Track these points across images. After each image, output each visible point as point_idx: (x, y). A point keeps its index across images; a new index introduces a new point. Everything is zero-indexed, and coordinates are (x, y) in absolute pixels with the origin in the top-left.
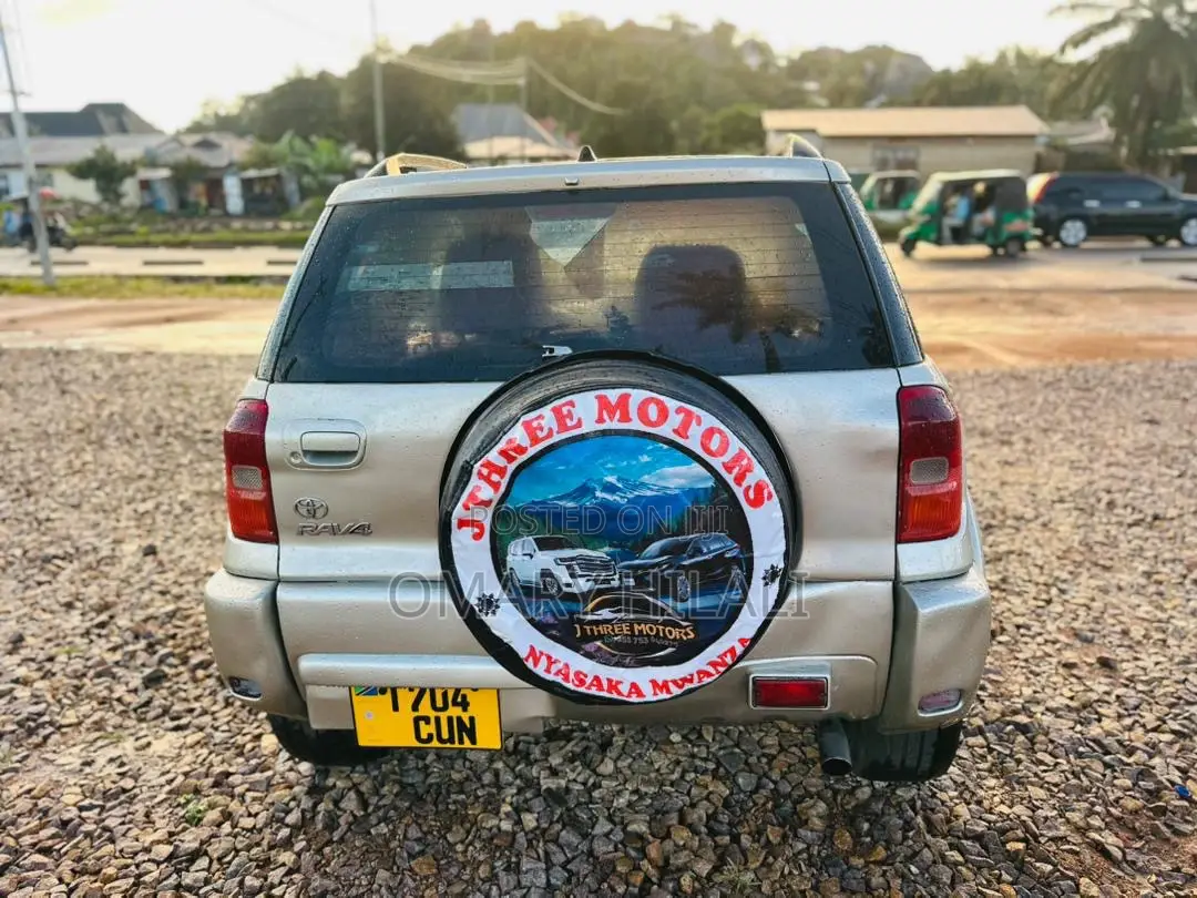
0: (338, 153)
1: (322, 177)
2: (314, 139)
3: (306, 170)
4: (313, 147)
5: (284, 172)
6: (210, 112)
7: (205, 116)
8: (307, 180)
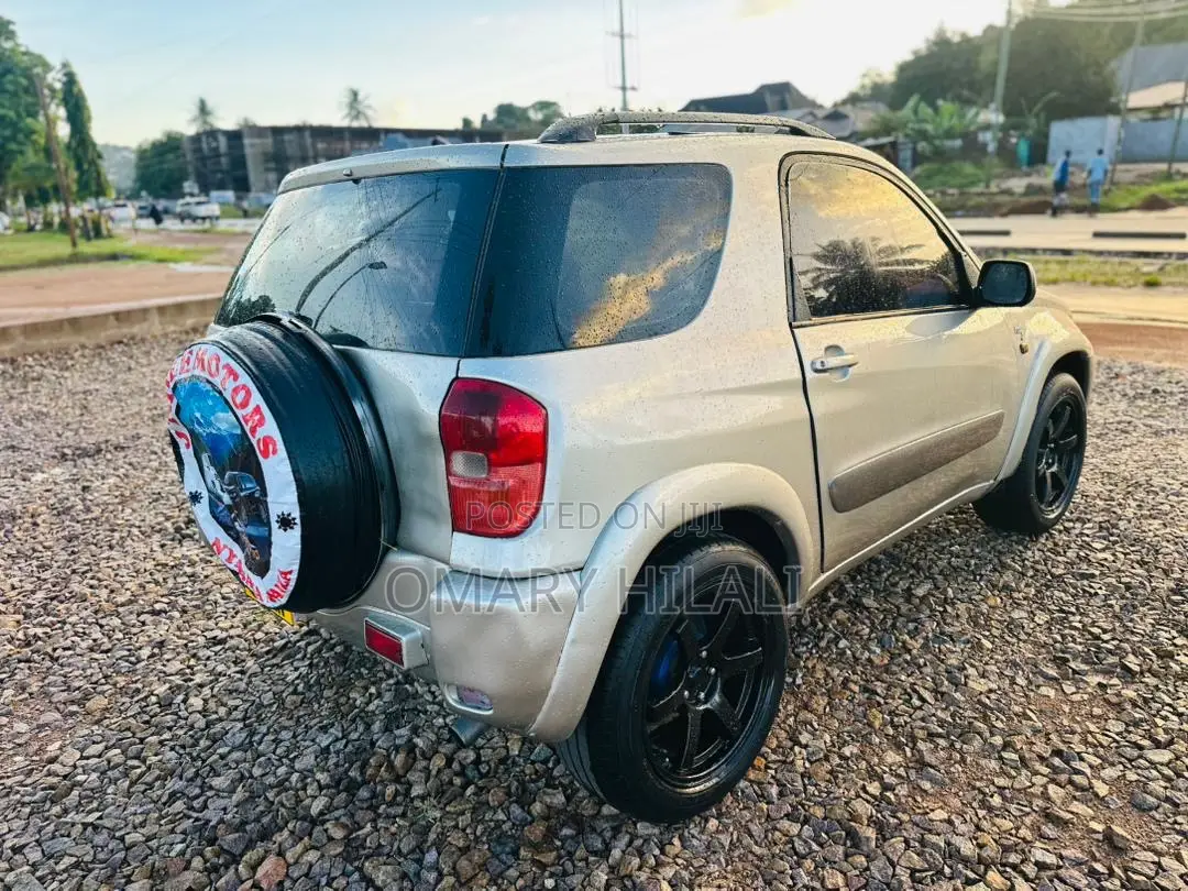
0: (962, 116)
1: (937, 142)
2: (940, 102)
3: (923, 135)
4: (936, 109)
5: (901, 139)
6: (867, 82)
7: (863, 87)
8: (922, 146)
